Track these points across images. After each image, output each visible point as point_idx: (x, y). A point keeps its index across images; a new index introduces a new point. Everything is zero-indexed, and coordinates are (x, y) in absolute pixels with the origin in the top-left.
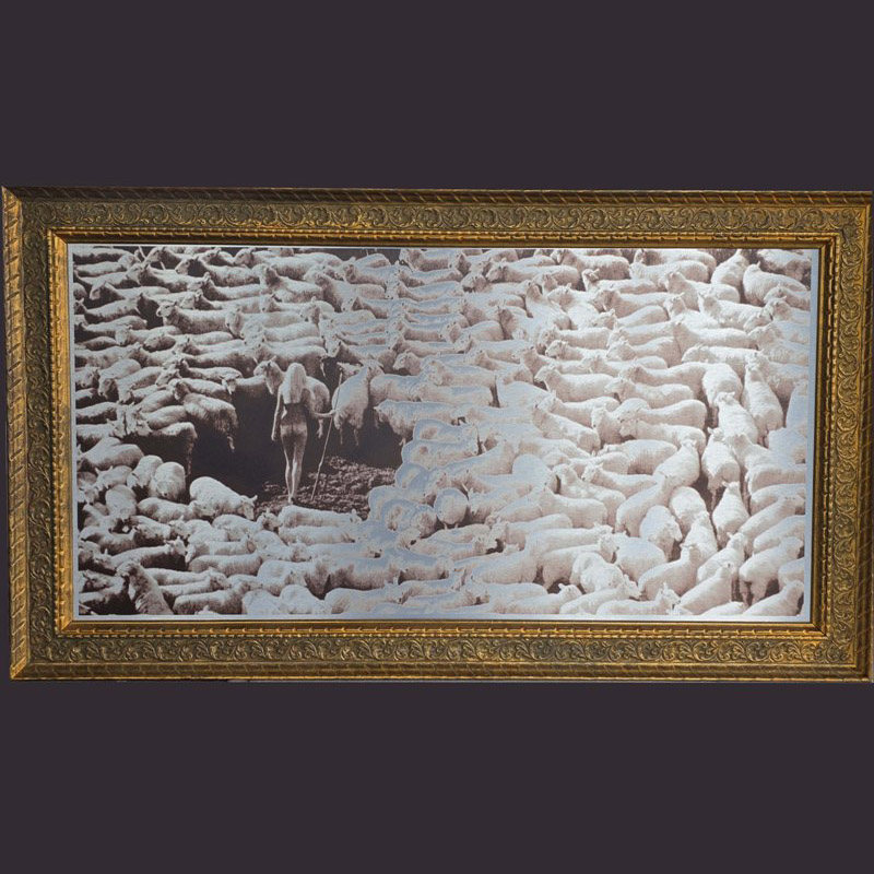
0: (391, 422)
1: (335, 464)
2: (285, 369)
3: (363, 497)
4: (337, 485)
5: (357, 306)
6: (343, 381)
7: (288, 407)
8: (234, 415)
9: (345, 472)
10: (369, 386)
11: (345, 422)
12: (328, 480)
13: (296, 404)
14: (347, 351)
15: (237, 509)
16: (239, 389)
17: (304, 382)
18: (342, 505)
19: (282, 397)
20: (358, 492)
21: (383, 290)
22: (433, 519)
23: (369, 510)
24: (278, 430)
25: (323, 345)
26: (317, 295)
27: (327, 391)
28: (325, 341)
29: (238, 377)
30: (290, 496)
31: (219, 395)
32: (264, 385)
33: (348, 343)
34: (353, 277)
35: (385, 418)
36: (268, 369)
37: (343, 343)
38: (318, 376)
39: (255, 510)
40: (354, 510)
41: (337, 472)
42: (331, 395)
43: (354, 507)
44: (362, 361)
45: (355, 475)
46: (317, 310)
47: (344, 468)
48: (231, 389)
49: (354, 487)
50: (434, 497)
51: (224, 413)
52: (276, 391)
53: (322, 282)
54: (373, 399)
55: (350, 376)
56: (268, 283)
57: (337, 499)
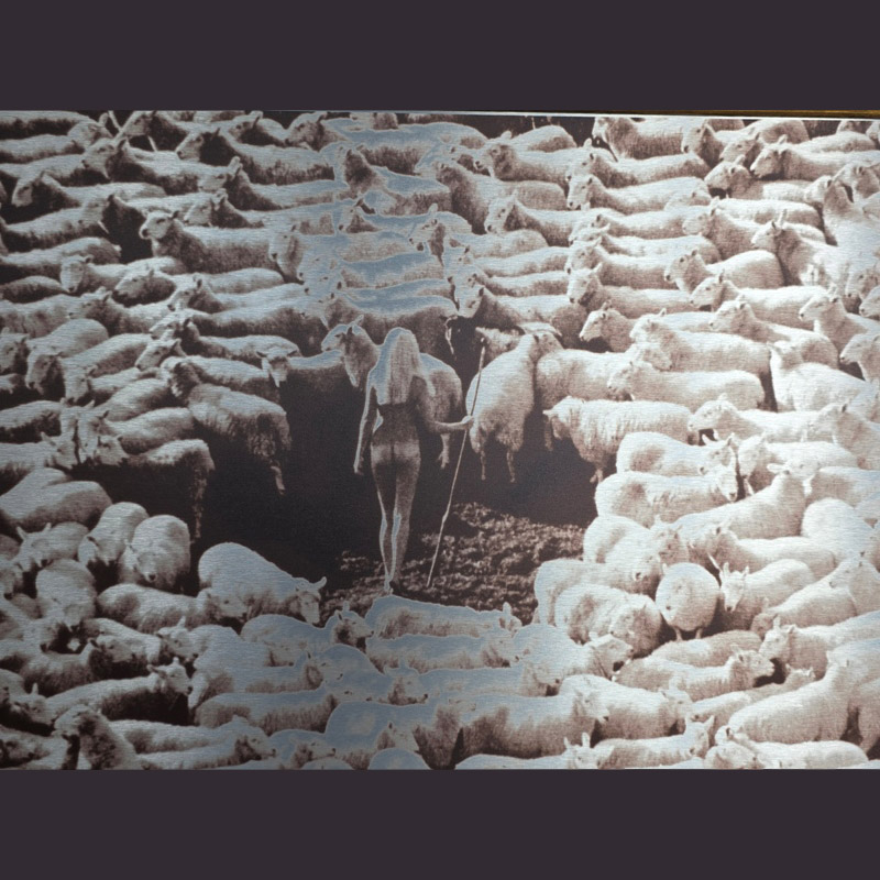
0: (575, 438)
1: (471, 516)
2: (378, 340)
3: (523, 580)
4: (476, 556)
5: (513, 223)
6: (487, 361)
7: (385, 410)
8: (284, 426)
9: (489, 532)
10: (534, 372)
11: (490, 437)
12: (458, 546)
13: (401, 406)
14: (495, 306)
15: (288, 603)
16: (294, 377)
17: (414, 363)
18: (485, 596)
19: (373, 392)
20: (513, 569)
21: (562, 192)
22: (656, 621)
23: (534, 605)
24: (366, 454)
25: (451, 295)
26: (440, 200)
27: (457, 380)
28: (453, 287)
29: (292, 354)
30: (389, 577)
31: (256, 387)
32: (340, 370)
33: (498, 291)
34: (507, 168)
35: (565, 431)
36: (348, 339)
37: (487, 292)
38: (441, 352)
39: (322, 604)
40: (507, 606)
41: (473, 532)
42: (465, 387)
43: (507, 598)
44: (523, 326)
45: (508, 538)
46: (440, 231)
47: (487, 525)
48: (279, 376)
49: (508, 561)
50: (656, 580)
51: (265, 422)
52: (363, 382)
53: (450, 176)
54: (542, 395)
55: (499, 352)
56: (349, 178)
57: (477, 584)
